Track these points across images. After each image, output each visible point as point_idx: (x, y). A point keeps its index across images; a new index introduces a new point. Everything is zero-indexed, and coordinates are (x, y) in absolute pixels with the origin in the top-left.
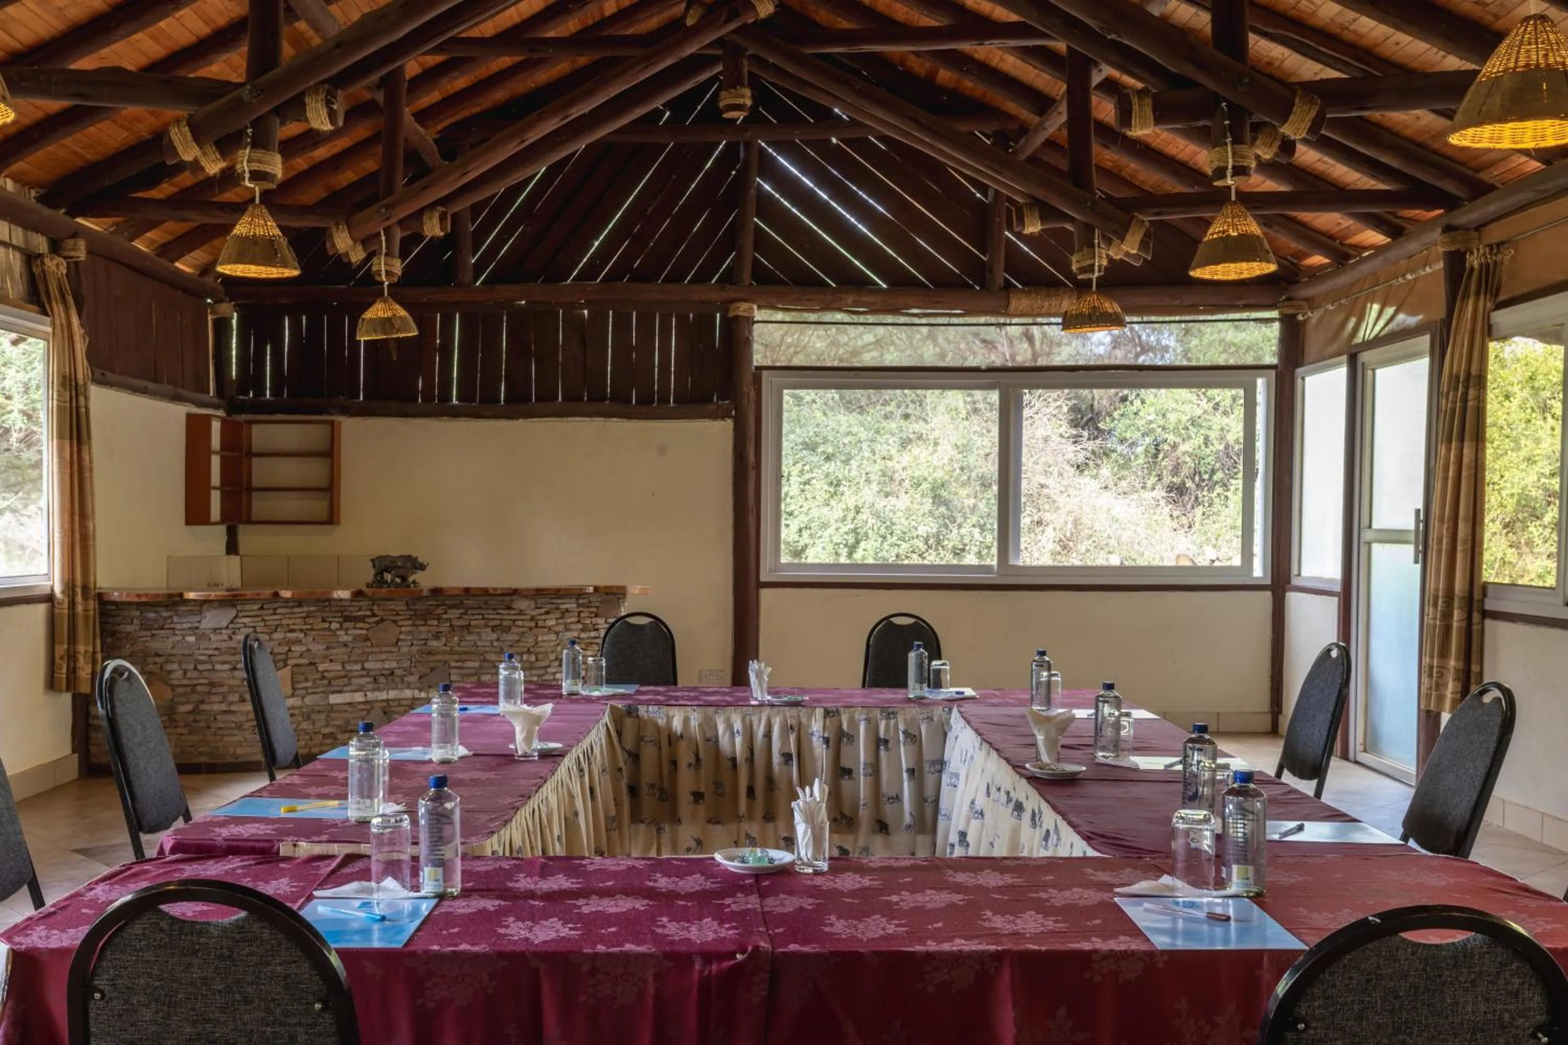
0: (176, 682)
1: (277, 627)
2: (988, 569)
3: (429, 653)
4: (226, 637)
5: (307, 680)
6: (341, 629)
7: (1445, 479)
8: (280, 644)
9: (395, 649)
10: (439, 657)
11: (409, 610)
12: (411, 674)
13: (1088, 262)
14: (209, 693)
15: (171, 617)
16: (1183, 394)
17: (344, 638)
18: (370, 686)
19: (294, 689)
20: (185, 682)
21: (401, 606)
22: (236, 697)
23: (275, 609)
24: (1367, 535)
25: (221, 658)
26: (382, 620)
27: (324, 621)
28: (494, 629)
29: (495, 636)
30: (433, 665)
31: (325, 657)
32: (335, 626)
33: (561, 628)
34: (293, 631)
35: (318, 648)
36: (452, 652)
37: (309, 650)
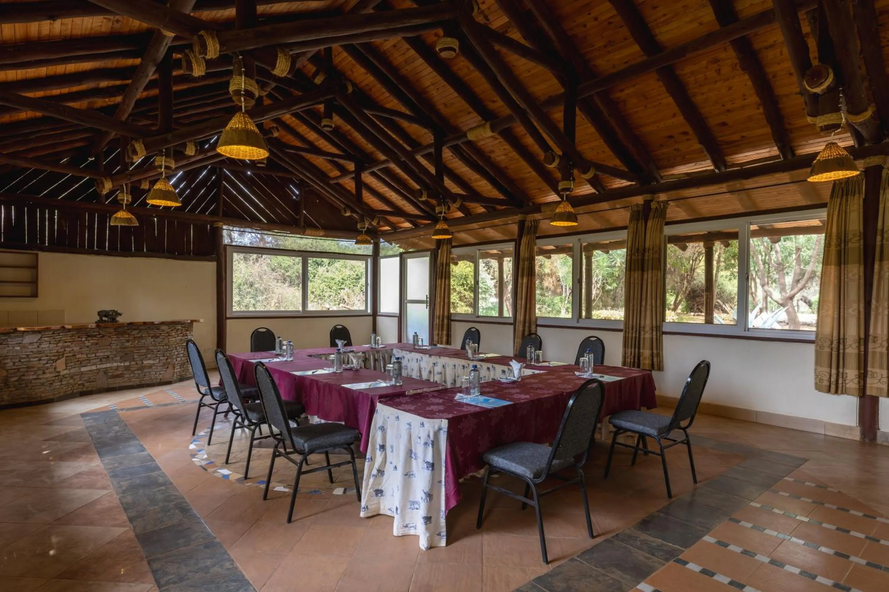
0: (8, 368)
1: (59, 341)
2: (299, 311)
3: (124, 348)
4: (36, 346)
5: (72, 362)
6: (86, 340)
7: (441, 288)
8: (61, 348)
9: (109, 347)
10: (129, 349)
11: (115, 331)
12: (116, 357)
13: (363, 226)
14: (27, 371)
15: (6, 339)
16: (286, 258)
17: (87, 344)
18: (98, 363)
19: (66, 366)
20: (15, 367)
21: (112, 330)
22: (41, 372)
23: (59, 333)
24: (405, 301)
25: (33, 356)
26: (103, 336)
27: (79, 337)
28: (152, 337)
29: (153, 340)
30: (126, 352)
31: (80, 352)
32: (84, 339)
33: (176, 336)
34: (66, 342)
35: (76, 349)
36: (135, 347)
37: (73, 350)
